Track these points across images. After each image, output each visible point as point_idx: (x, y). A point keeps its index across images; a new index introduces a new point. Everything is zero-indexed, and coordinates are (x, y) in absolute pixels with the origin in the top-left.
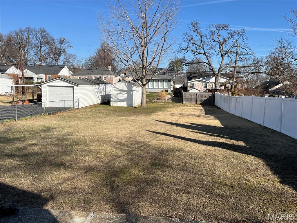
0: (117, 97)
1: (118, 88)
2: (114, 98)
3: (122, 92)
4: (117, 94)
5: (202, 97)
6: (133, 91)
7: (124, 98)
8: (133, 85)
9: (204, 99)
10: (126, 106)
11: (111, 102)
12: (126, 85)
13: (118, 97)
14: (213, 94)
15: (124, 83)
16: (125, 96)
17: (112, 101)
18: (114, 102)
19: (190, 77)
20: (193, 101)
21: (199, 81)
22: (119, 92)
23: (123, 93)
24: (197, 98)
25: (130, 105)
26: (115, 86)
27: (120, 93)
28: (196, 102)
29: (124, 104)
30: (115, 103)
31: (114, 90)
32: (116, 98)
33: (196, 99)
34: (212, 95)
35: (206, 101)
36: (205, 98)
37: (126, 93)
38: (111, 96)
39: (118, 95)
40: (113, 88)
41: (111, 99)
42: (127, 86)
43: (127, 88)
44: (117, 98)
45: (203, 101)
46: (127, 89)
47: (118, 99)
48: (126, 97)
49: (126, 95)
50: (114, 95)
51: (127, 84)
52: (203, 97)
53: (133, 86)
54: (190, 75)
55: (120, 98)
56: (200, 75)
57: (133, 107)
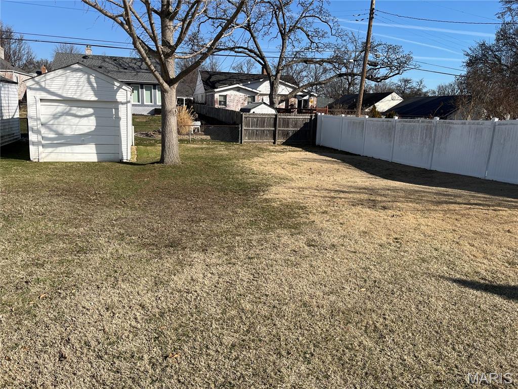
0: (54, 127)
1: (60, 92)
2: (43, 131)
3: (75, 110)
4: (56, 117)
5: (288, 126)
6: (120, 106)
7: (86, 130)
8: (117, 84)
9: (291, 129)
10: (96, 160)
11: (32, 149)
12: (90, 83)
13: (60, 129)
14: (313, 117)
15: (79, 74)
16: (89, 124)
17: (37, 144)
18: (43, 146)
19: (210, 82)
20: (267, 135)
21: (238, 89)
22: (61, 108)
23: (79, 114)
24: (278, 128)
25: (112, 157)
26: (43, 84)
27: (68, 114)
28: (274, 139)
29: (88, 154)
30: (50, 150)
31: (39, 103)
32: (51, 130)
33: (275, 132)
34: (311, 119)
35: (296, 134)
36: (294, 127)
37: (91, 111)
38: (31, 123)
39: (62, 119)
40: (38, 92)
41: (32, 137)
42: (95, 85)
43: (96, 95)
44: (57, 133)
45: (291, 134)
46: (94, 98)
47: (60, 135)
48: (93, 128)
49: (93, 119)
50: (43, 120)
51: (92, 79)
52: (290, 126)
53: (119, 88)
54: (210, 78)
55: (68, 132)
56: (230, 78)
57: (121, 162)
